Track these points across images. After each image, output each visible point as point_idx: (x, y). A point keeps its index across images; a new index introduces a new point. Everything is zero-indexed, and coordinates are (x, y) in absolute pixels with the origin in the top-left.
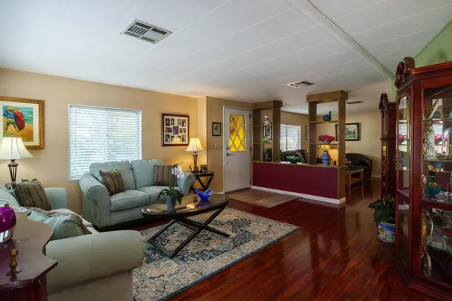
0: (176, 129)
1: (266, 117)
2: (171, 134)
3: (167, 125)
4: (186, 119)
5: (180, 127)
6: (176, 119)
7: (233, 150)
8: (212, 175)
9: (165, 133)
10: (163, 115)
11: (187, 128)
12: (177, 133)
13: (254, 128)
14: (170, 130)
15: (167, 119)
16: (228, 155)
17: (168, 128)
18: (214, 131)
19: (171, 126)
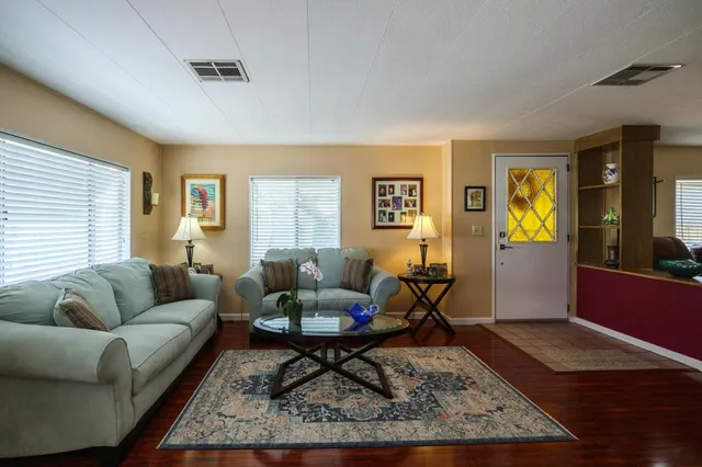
0: (397, 200)
1: (611, 166)
2: (389, 210)
3: (380, 195)
4: (418, 183)
5: (406, 197)
6: (397, 184)
7: (518, 237)
8: (451, 282)
9: (378, 209)
10: (375, 180)
11: (418, 199)
12: (399, 207)
13: (580, 192)
14: (386, 204)
15: (381, 187)
16: (503, 247)
17: (384, 201)
18: (469, 202)
19: (389, 197)
